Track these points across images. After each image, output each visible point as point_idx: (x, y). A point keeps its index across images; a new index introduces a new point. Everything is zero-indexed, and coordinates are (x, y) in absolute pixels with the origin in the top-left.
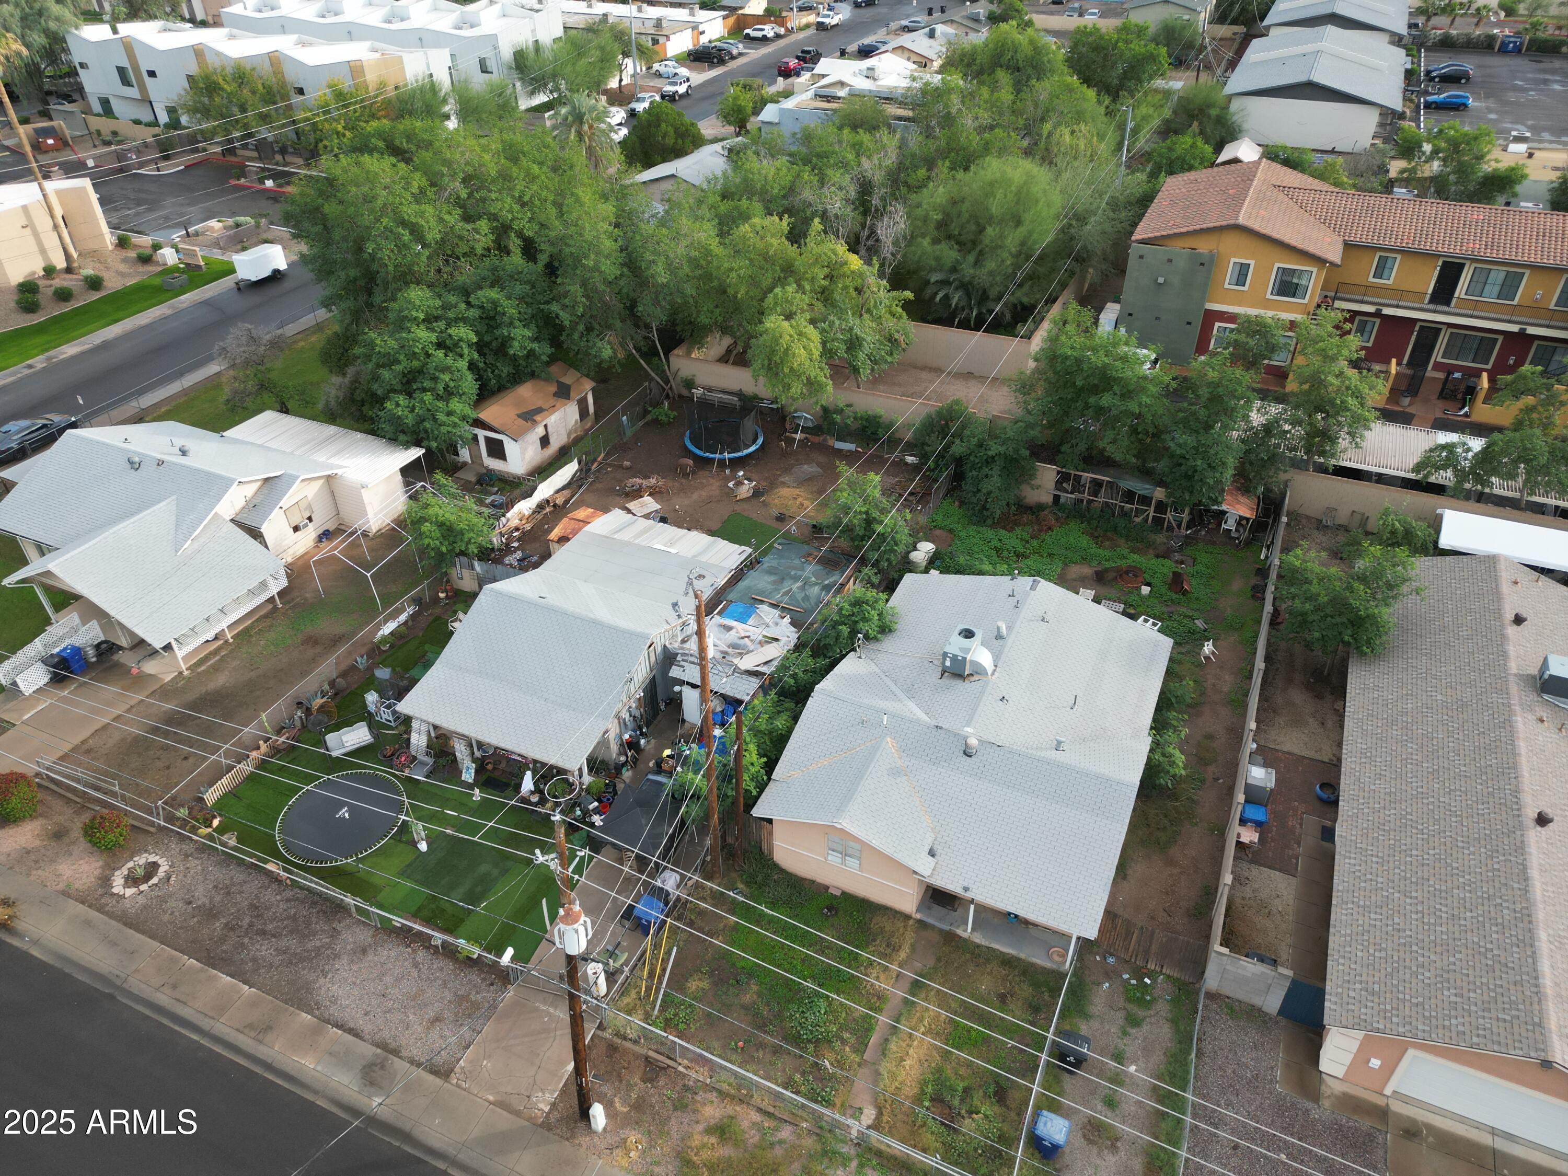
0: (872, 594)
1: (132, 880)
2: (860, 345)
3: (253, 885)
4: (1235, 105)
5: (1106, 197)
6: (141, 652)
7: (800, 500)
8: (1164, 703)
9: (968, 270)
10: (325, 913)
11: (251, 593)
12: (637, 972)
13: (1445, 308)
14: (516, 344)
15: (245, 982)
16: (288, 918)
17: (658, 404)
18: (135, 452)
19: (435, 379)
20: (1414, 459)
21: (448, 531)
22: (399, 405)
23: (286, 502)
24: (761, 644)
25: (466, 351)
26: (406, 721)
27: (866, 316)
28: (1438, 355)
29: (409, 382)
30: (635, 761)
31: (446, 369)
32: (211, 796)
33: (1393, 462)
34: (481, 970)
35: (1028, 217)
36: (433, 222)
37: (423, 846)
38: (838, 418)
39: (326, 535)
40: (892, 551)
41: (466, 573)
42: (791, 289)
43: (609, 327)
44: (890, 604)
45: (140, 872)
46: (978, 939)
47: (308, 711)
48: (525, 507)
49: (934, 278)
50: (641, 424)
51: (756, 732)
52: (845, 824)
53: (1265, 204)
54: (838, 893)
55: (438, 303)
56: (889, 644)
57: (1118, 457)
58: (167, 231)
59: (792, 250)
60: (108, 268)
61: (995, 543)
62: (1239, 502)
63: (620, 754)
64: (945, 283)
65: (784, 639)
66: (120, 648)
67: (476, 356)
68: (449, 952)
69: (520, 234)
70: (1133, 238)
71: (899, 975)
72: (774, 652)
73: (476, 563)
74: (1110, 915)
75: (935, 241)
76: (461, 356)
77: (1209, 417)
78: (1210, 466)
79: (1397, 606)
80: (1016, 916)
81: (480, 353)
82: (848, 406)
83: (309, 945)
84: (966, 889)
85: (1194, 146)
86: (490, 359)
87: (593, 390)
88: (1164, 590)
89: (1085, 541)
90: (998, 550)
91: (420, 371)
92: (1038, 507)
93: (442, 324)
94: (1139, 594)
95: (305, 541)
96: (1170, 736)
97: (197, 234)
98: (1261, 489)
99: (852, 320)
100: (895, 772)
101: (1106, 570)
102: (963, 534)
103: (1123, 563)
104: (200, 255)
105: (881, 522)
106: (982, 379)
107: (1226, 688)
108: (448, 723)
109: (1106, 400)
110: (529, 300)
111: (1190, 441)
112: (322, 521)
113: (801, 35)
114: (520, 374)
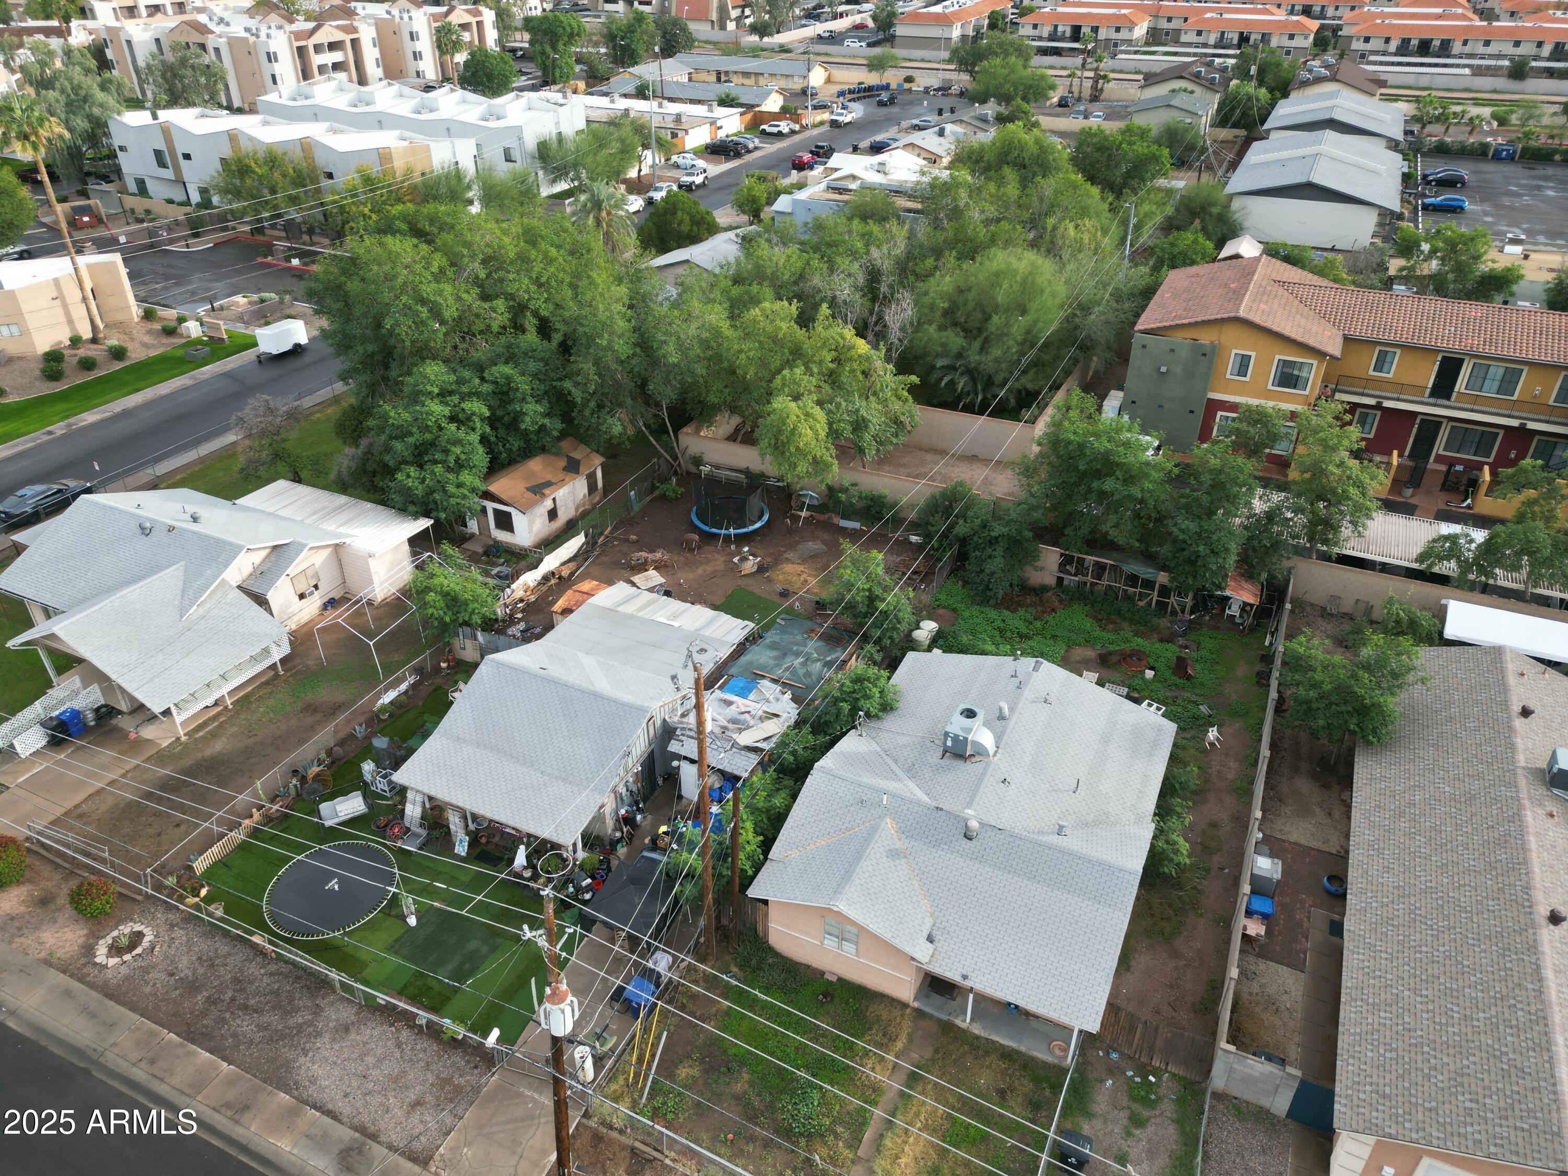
0: (873, 671)
1: (116, 950)
2: (866, 427)
3: (237, 958)
4: (1236, 204)
5: (1110, 289)
6: (139, 717)
7: (805, 576)
8: (1168, 789)
9: (974, 357)
10: (309, 988)
11: (254, 659)
12: (626, 1057)
13: (1445, 402)
14: (528, 419)
15: (224, 1059)
16: (271, 992)
17: (666, 480)
18: (148, 519)
20: (1417, 550)
22: (409, 477)
23: (293, 570)
24: (761, 719)
25: (478, 425)
26: (401, 791)
27: (872, 398)
28: (1439, 448)
29: (420, 454)
30: (631, 837)
31: (457, 442)
32: (201, 865)
33: (1395, 551)
34: (465, 1053)
35: (1033, 306)
36: (451, 301)
37: (412, 921)
38: (843, 497)
39: (331, 603)
40: (894, 629)
41: (469, 643)
42: (798, 371)
43: (620, 405)
44: (892, 681)
45: (125, 941)
46: (977, 1030)
47: (303, 779)
48: (530, 578)
49: (940, 363)
50: (648, 499)
51: (753, 810)
52: (842, 906)
53: (1265, 298)
54: (834, 979)
55: (453, 378)
56: (890, 722)
57: (1121, 540)
58: (193, 305)
59: (801, 334)
60: (132, 340)
61: (998, 623)
62: (1242, 589)
63: (615, 830)
64: (951, 368)
65: (784, 716)
66: (120, 712)
67: (488, 429)
68: (434, 1032)
69: (536, 314)
70: (1136, 328)
71: (895, 1066)
72: (774, 728)
73: (479, 634)
74: (1112, 1008)
75: (942, 328)
76: (473, 429)
77: (1212, 503)
78: (1212, 551)
79: (1403, 695)
80: (1017, 1007)
81: (493, 428)
82: (853, 485)
83: (291, 1022)
84: (965, 977)
85: (1195, 242)
86: (502, 432)
87: (603, 465)
88: (1168, 674)
89: (1088, 624)
90: (1002, 632)
91: (432, 444)
92: (1042, 589)
93: (455, 399)
94: (1143, 678)
95: (310, 609)
96: (1174, 822)
97: (222, 308)
98: (1264, 576)
99: (859, 403)
100: (894, 854)
101: (1110, 653)
102: (966, 614)
103: (1127, 647)
104: (224, 328)
105: (884, 600)
106: (986, 461)
107: (1231, 776)
108: (443, 794)
109: (1109, 485)
110: (542, 377)
111: (1193, 526)
112: (328, 589)
113: (815, 132)
114: (530, 448)
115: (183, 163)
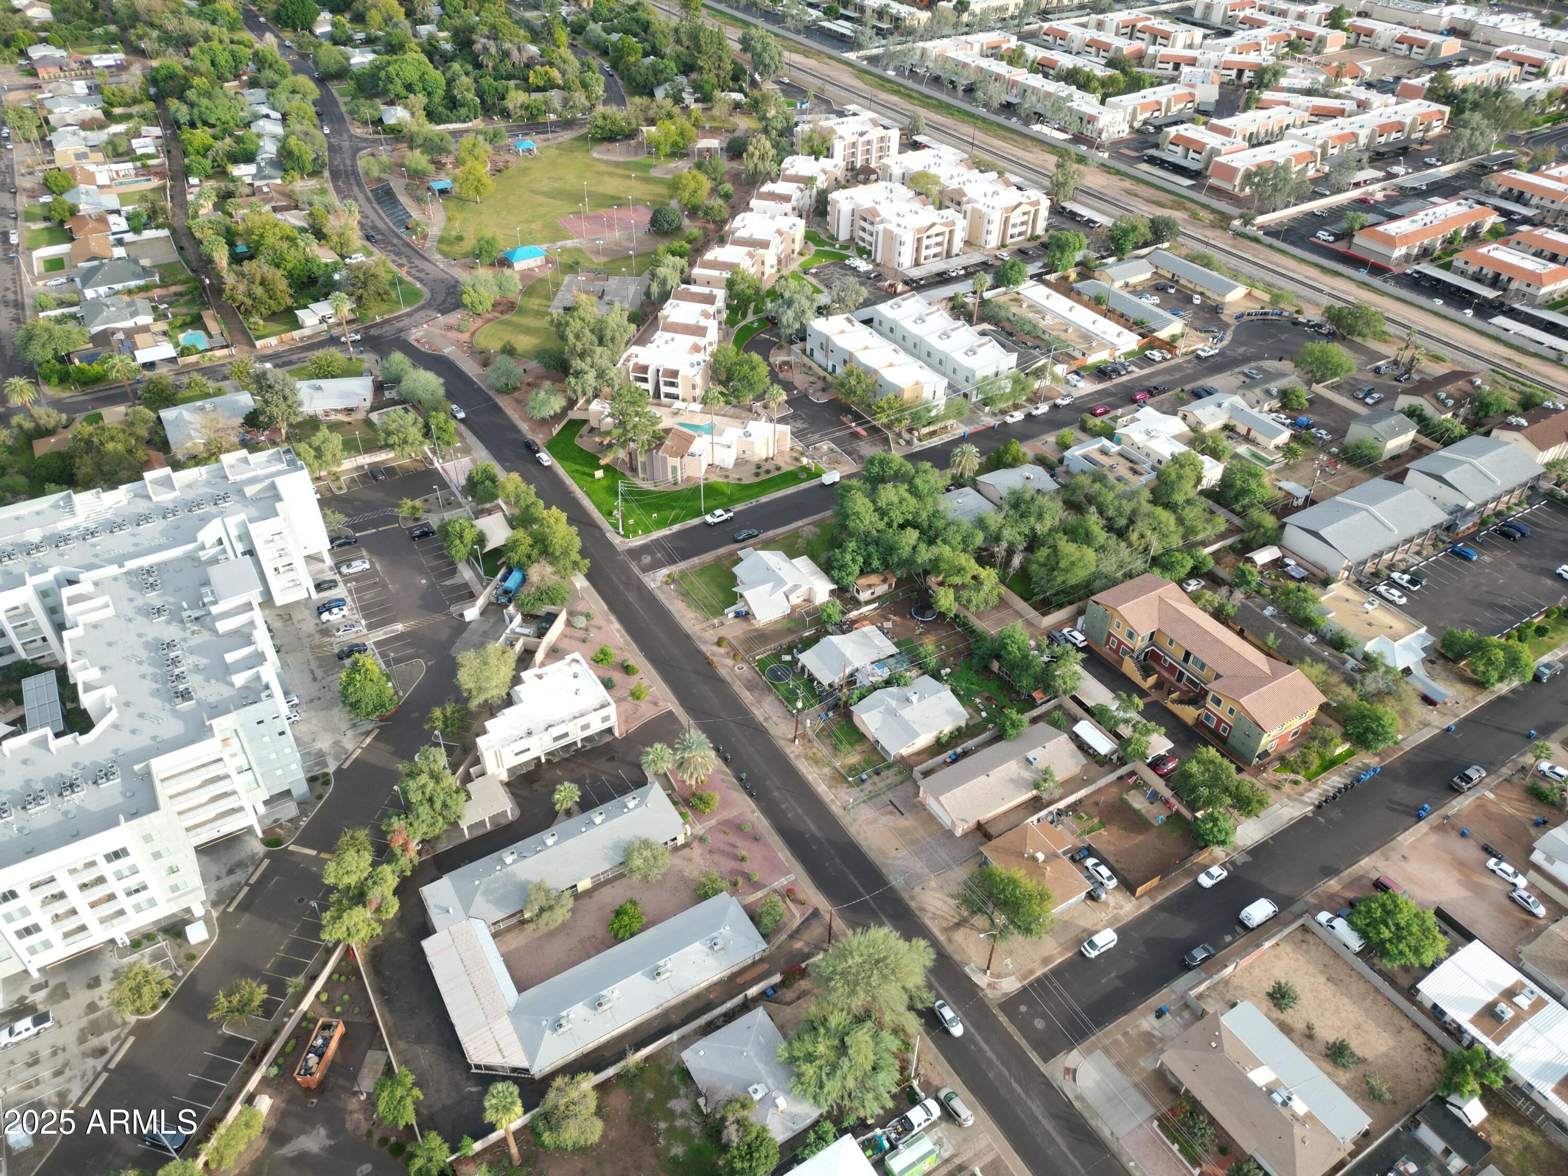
3: (758, 678)
4: (1288, 528)
6: (753, 619)
7: (926, 640)
9: (1044, 582)
10: (768, 689)
11: (782, 612)
13: (1185, 665)
15: (751, 695)
16: (762, 687)
17: (914, 591)
19: (849, 569)
21: (832, 616)
23: (799, 590)
24: (878, 675)
25: (859, 563)
26: (799, 659)
28: (1184, 680)
29: (841, 568)
31: (852, 566)
32: (757, 658)
35: (1074, 571)
38: (958, 620)
39: (802, 601)
41: (831, 627)
44: (914, 680)
45: (740, 667)
46: (878, 749)
47: (781, 647)
48: (856, 612)
50: (906, 597)
51: (862, 692)
53: (1142, 604)
56: (902, 689)
60: (784, 461)
63: (837, 686)
65: (883, 677)
66: (750, 615)
67: (862, 565)
71: (859, 748)
72: (879, 678)
82: (964, 617)
83: (764, 694)
86: (865, 566)
87: (896, 581)
89: (994, 687)
91: (846, 565)
93: (856, 554)
95: (799, 601)
97: (818, 449)
101: (990, 697)
102: (963, 671)
103: (995, 697)
104: (814, 462)
105: (927, 659)
108: (806, 663)
113: (1180, 360)
114: (874, 572)
115: (830, 353)
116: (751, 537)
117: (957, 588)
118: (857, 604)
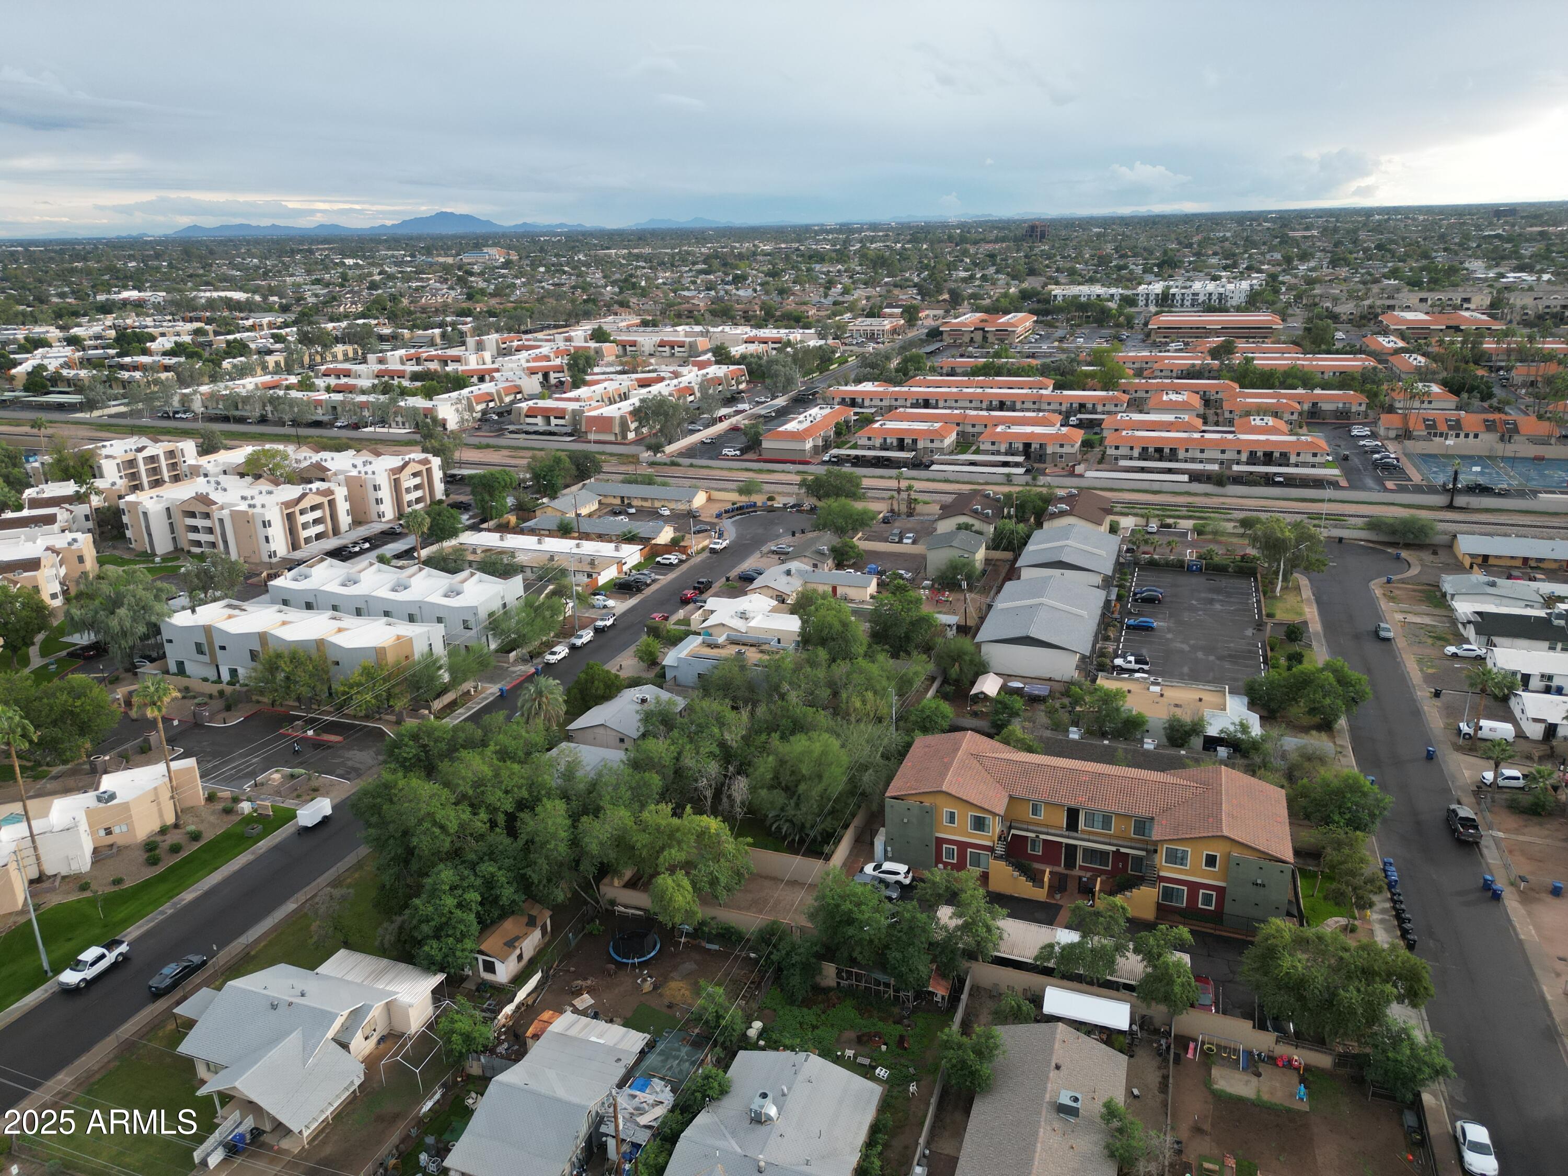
0: (717, 1069)
2: (719, 880)
4: (985, 648)
6: (280, 1133)
7: (683, 991)
8: (875, 1128)
9: (790, 812)
11: (345, 1088)
13: (1075, 834)
14: (504, 897)
17: (592, 920)
18: (273, 997)
19: (454, 928)
20: (1036, 950)
21: (467, 1038)
22: (432, 948)
23: (363, 1022)
24: (653, 1106)
25: (474, 907)
26: (444, 1171)
27: (722, 860)
28: (1079, 861)
29: (439, 932)
31: (461, 921)
35: (826, 775)
36: (454, 820)
38: (706, 929)
39: (382, 1040)
41: (475, 1064)
43: (562, 878)
44: (727, 1075)
47: (386, 1168)
48: (509, 1009)
49: (770, 815)
50: (581, 937)
51: (648, 1165)
53: (963, 770)
55: (458, 877)
56: (724, 1102)
57: (864, 962)
58: (240, 784)
59: (674, 824)
60: (202, 821)
62: (939, 984)
64: (777, 818)
65: (666, 1103)
66: (267, 1131)
67: (480, 908)
70: (887, 794)
72: (660, 1111)
73: (483, 1058)
75: (770, 790)
76: (471, 910)
81: (483, 907)
82: (712, 919)
86: (487, 907)
87: (551, 918)
88: (892, 1047)
89: (852, 1014)
90: (801, 1024)
91: (446, 923)
92: (826, 990)
93: (460, 892)
94: (879, 1051)
95: (371, 1045)
97: (262, 784)
98: (954, 974)
99: (713, 866)
101: (863, 1035)
102: (781, 1013)
103: (872, 1030)
104: (268, 804)
105: (725, 1017)
106: (802, 885)
107: (920, 1114)
108: (473, 1171)
109: (850, 931)
110: (512, 869)
111: (898, 955)
112: (381, 1030)
113: (698, 559)
114: (505, 914)
115: (219, 653)
116: (190, 971)
117: (688, 866)
118: (504, 993)
